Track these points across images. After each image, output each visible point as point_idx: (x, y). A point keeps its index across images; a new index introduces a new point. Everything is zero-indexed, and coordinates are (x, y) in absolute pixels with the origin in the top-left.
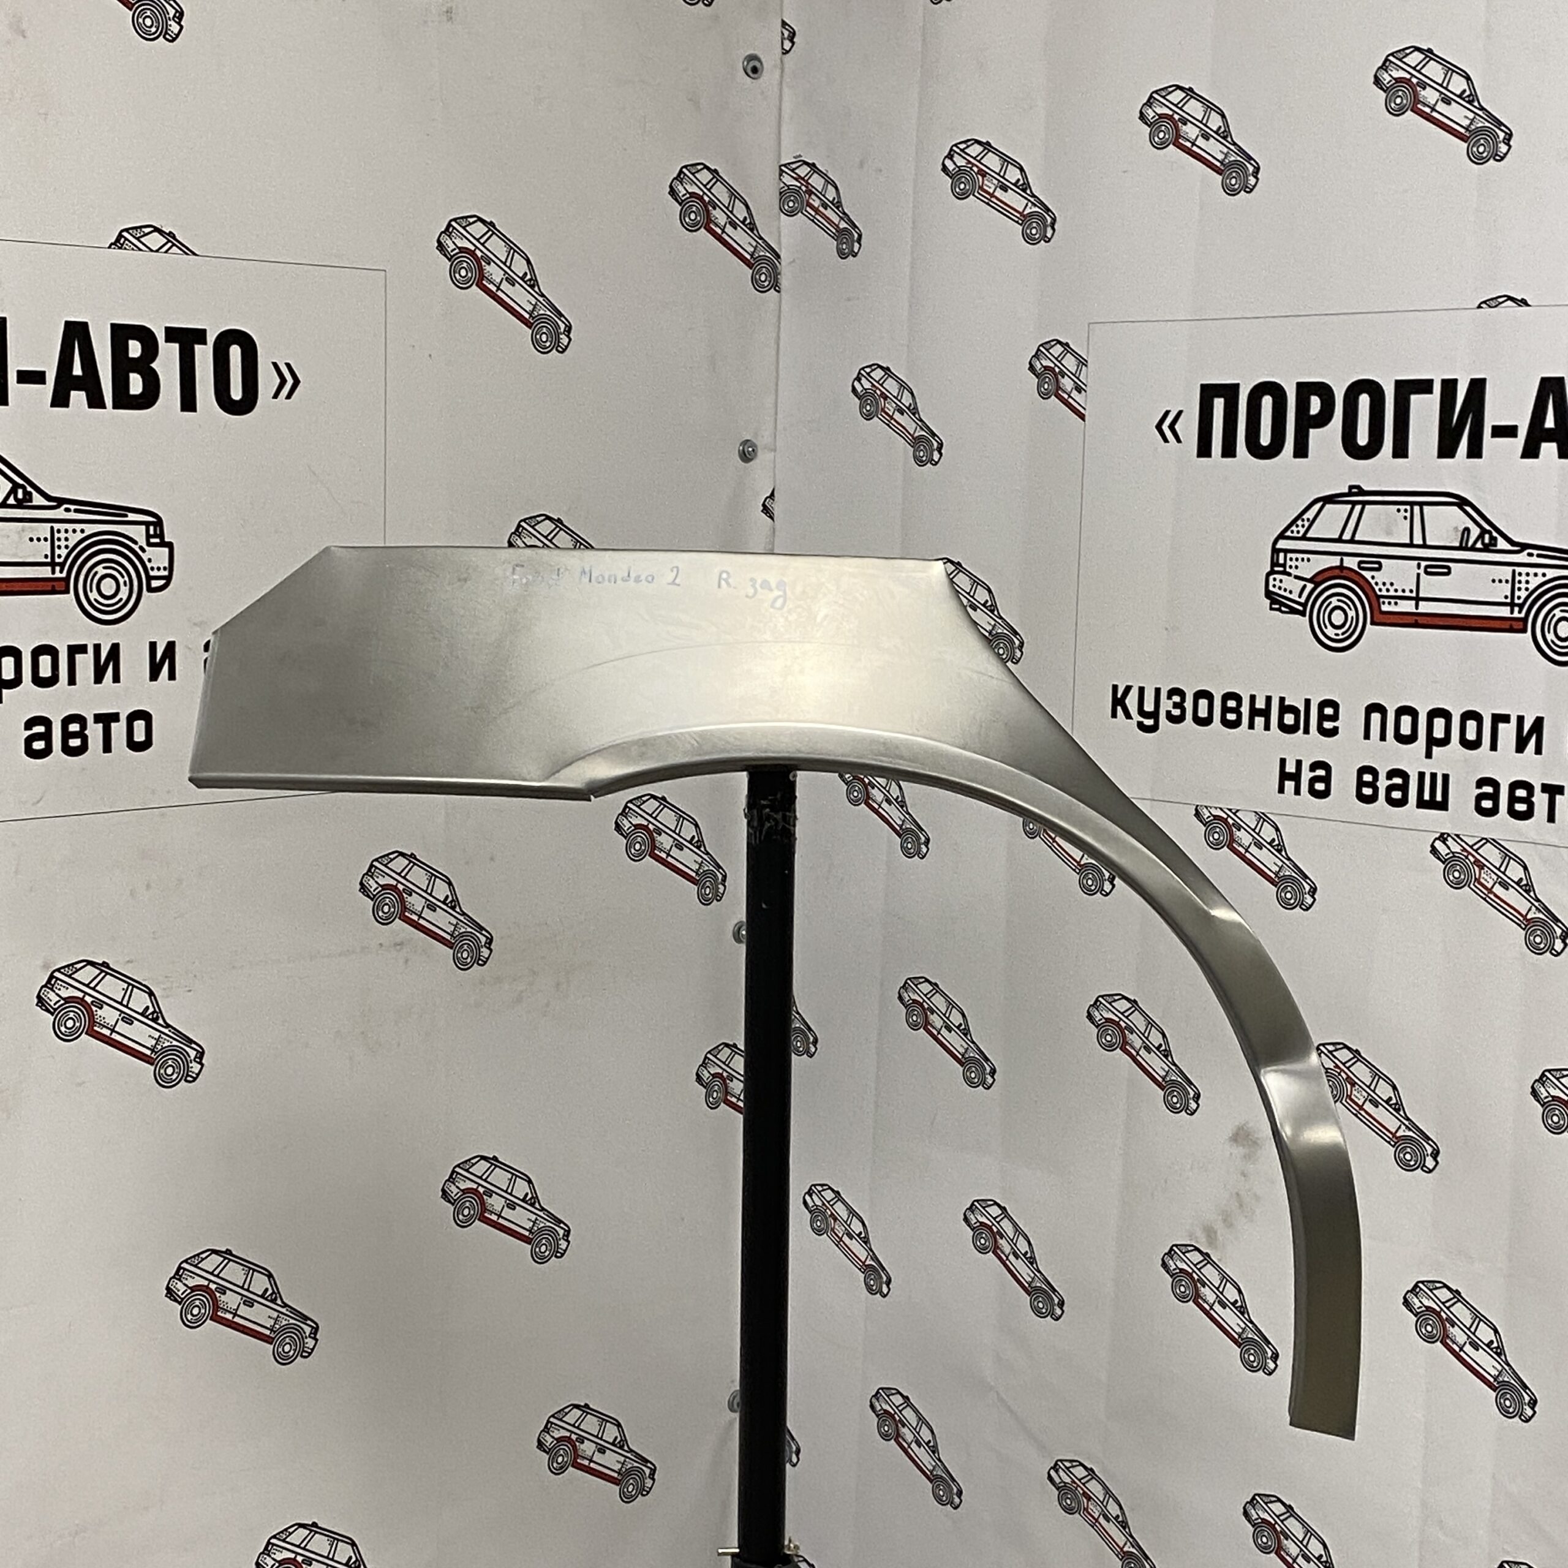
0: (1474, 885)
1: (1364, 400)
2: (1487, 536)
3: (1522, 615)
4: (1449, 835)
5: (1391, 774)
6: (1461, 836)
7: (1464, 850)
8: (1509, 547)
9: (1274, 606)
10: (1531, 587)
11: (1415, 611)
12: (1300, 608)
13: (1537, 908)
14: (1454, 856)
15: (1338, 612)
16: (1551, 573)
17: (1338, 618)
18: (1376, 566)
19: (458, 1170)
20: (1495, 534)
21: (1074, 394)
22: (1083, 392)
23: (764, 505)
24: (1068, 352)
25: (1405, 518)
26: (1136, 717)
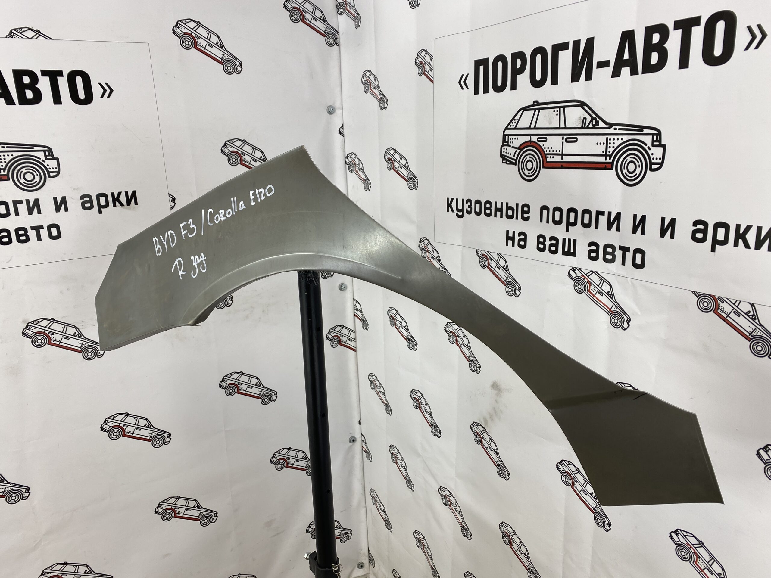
0: (587, 292)
1: (539, 57)
2: (594, 121)
3: (611, 161)
4: (576, 268)
5: (551, 238)
6: (581, 269)
7: (583, 276)
8: (605, 126)
9: (504, 161)
10: (616, 146)
11: (562, 161)
12: (514, 162)
13: (616, 306)
14: (578, 278)
15: (529, 163)
16: (626, 138)
17: (529, 165)
18: (545, 139)
19: (225, 377)
20: (598, 119)
21: (430, 72)
22: (432, 70)
23: (339, 131)
24: (427, 54)
25: (557, 115)
26: (456, 212)
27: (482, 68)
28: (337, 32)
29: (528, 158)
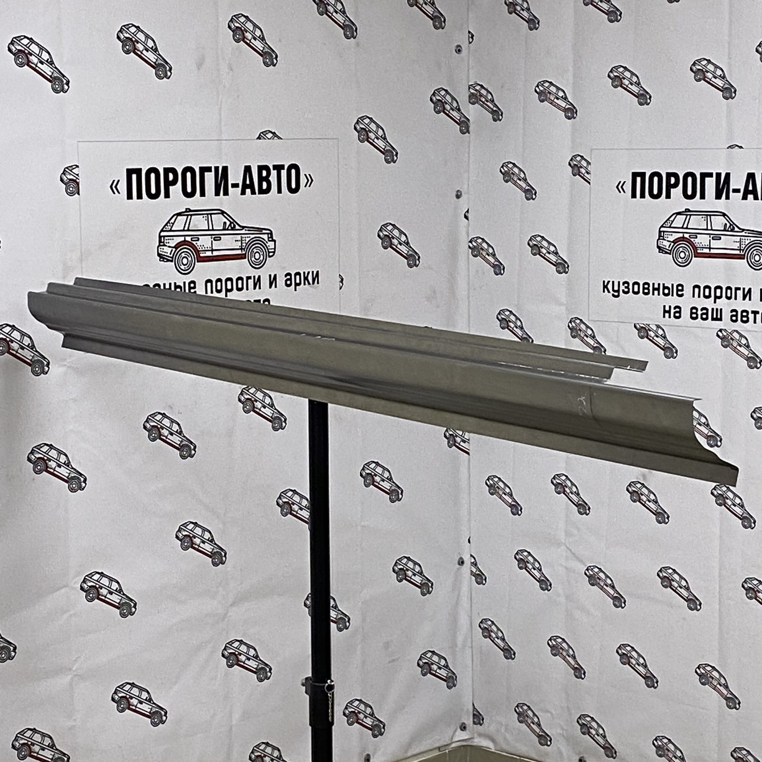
0: (730, 346)
1: (690, 179)
3: (743, 253)
4: (722, 329)
5: (703, 309)
6: (726, 330)
7: (728, 334)
8: (739, 230)
9: (660, 251)
10: (746, 244)
11: (709, 252)
12: (669, 252)
13: (751, 353)
14: (724, 337)
15: (682, 253)
16: (752, 239)
18: (695, 237)
19: (365, 466)
20: (734, 226)
21: (586, 174)
22: (589, 174)
23: (465, 215)
24: (583, 159)
25: (705, 220)
26: (612, 292)
27: (639, 179)
28: (468, 120)
29: (681, 249)
